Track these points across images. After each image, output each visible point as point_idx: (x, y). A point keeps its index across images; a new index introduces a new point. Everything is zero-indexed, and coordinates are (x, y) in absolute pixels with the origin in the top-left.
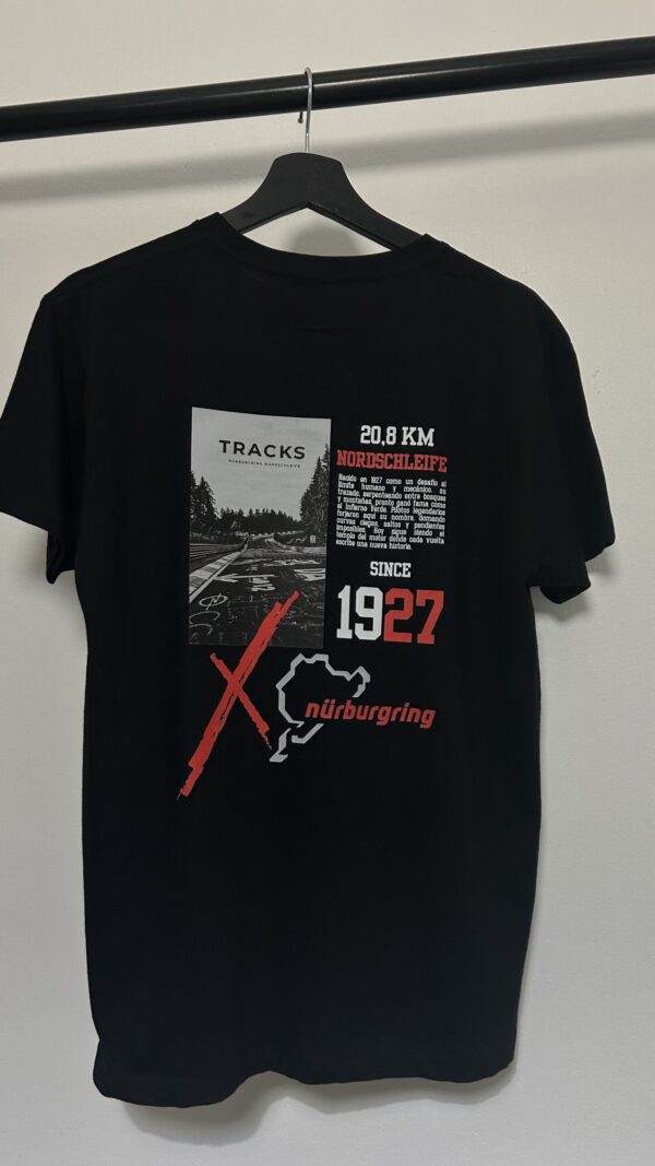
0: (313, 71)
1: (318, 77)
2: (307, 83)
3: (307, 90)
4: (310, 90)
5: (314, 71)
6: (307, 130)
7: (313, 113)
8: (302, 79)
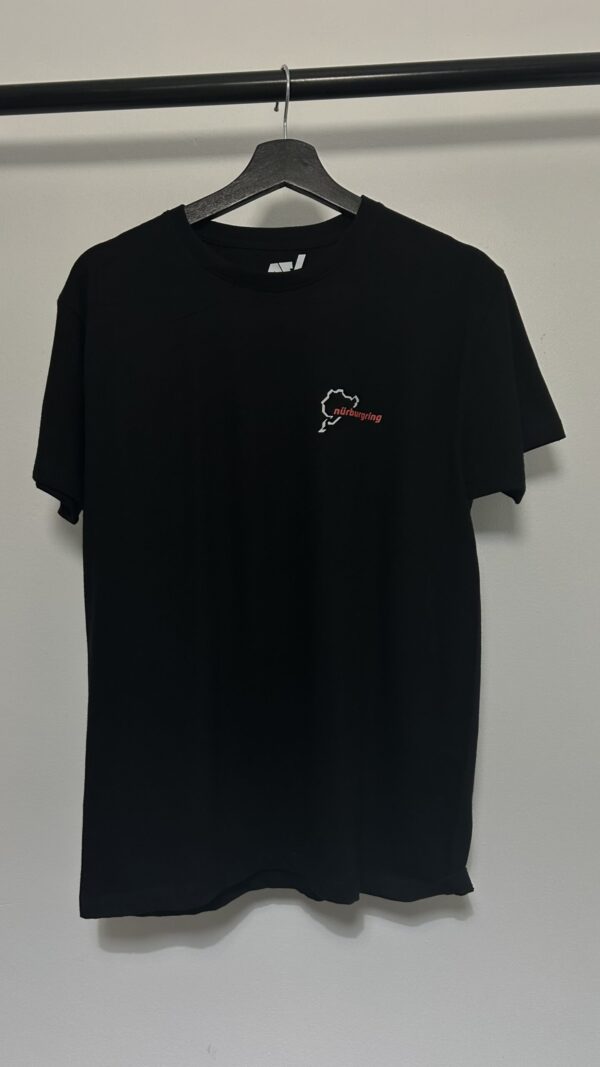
0: (290, 68)
1: (295, 73)
2: (285, 78)
3: (285, 84)
4: (288, 85)
5: (292, 66)
6: (285, 120)
7: (290, 103)
8: (281, 74)
